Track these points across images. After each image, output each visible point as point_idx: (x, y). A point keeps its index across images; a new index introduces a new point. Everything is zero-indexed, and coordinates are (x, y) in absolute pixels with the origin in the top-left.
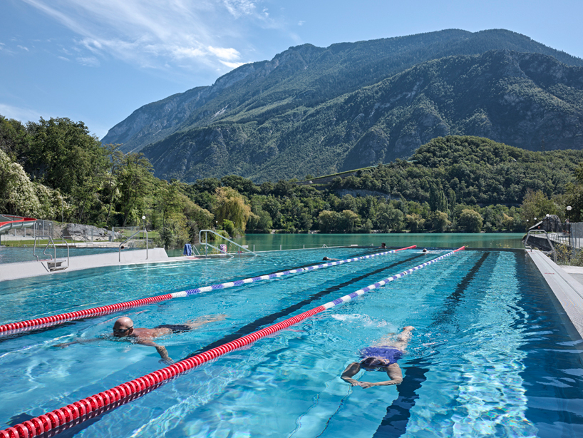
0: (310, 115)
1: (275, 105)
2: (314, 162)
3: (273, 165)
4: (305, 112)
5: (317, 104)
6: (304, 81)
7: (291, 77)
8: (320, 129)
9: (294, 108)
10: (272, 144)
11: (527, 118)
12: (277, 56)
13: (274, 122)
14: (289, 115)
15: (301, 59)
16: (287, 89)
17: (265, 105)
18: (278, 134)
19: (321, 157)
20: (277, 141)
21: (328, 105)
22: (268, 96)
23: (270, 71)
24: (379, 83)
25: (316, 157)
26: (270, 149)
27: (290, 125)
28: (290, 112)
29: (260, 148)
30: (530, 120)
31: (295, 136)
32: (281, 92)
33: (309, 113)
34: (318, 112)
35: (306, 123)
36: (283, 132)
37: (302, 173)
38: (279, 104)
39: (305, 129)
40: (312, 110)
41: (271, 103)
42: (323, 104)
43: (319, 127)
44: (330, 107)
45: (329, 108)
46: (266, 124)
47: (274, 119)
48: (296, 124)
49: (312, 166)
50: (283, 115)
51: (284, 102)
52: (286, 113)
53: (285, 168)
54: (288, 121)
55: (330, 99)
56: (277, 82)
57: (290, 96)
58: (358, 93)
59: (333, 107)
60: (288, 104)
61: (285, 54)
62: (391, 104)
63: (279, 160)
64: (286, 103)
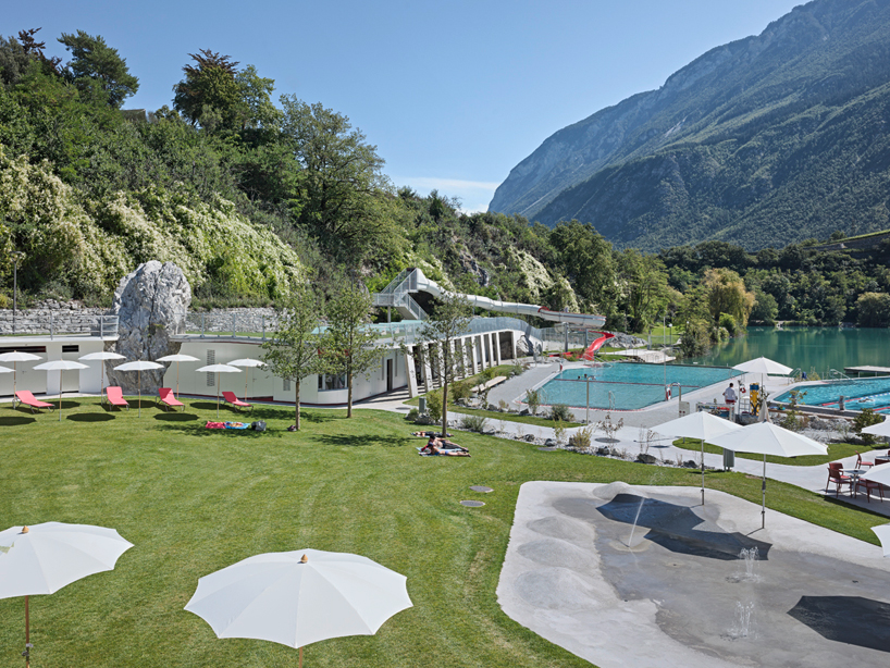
0: (835, 118)
1: (767, 109)
2: (843, 199)
3: (765, 207)
4: (824, 115)
5: (847, 98)
6: (823, 61)
7: (797, 58)
8: (854, 142)
9: (804, 110)
10: (762, 173)
12: (771, 26)
13: (766, 138)
14: (794, 124)
15: (817, 24)
16: (790, 78)
17: (751, 110)
18: (774, 157)
19: (856, 191)
20: (772, 168)
21: (871, 97)
22: (755, 95)
23: (758, 54)
25: (847, 191)
26: (759, 181)
27: (796, 139)
28: (796, 118)
29: (742, 181)
31: (806, 157)
32: (778, 86)
33: (833, 115)
34: (848, 113)
35: (826, 134)
36: (782, 152)
37: (818, 219)
38: (775, 107)
39: (822, 145)
40: (838, 110)
41: (762, 105)
42: (860, 97)
43: (851, 139)
44: (874, 100)
45: (870, 104)
46: (753, 143)
47: (767, 133)
48: (808, 137)
49: (839, 206)
50: (783, 124)
51: (785, 103)
52: (788, 121)
53: (788, 213)
54: (792, 133)
55: (873, 87)
56: (771, 69)
57: (795, 90)
59: (879, 101)
60: (791, 104)
61: (785, 21)
63: (776, 200)
64: (788, 102)
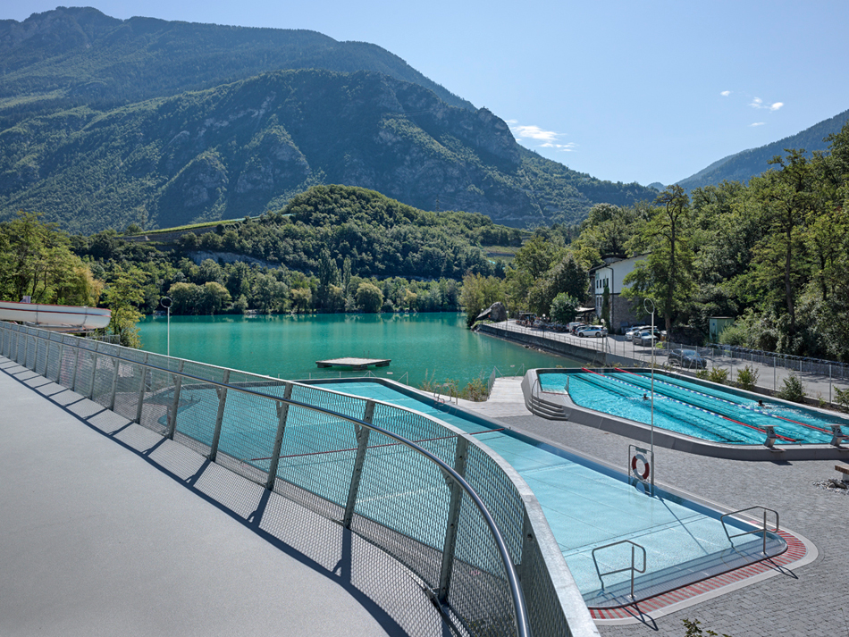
0: (99, 122)
1: (32, 98)
2: (109, 197)
3: (33, 196)
4: (90, 117)
5: (110, 107)
6: (87, 67)
7: (61, 56)
8: (118, 147)
9: (70, 108)
10: (29, 161)
11: (406, 163)
12: (34, 16)
13: (32, 126)
14: (61, 119)
15: (81, 31)
16: (55, 74)
17: (15, 95)
18: (42, 147)
19: (121, 191)
20: (39, 158)
21: (131, 110)
22: (19, 80)
23: (21, 40)
24: (212, 90)
25: (111, 190)
26: (25, 168)
27: (63, 134)
28: (63, 113)
29: (6, 166)
30: (408, 167)
31: (74, 153)
32: (44, 78)
33: (98, 119)
34: (112, 120)
35: (92, 135)
36: (50, 144)
37: (87, 213)
38: (41, 98)
39: (89, 144)
40: (102, 116)
41: (26, 93)
42: (122, 108)
43: (116, 144)
44: (134, 113)
45: (130, 116)
46: (17, 128)
47: (33, 122)
48: (75, 134)
49: (106, 204)
50: (50, 117)
51: (52, 96)
52: (56, 115)
53: (57, 204)
54: (58, 128)
55: (132, 102)
56: (35, 60)
57: (61, 86)
58: (179, 99)
59: (138, 115)
60: (57, 99)
61: (49, 17)
62: (230, 123)
63: (44, 190)
64: (54, 97)
